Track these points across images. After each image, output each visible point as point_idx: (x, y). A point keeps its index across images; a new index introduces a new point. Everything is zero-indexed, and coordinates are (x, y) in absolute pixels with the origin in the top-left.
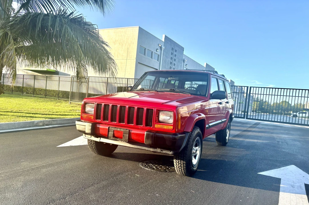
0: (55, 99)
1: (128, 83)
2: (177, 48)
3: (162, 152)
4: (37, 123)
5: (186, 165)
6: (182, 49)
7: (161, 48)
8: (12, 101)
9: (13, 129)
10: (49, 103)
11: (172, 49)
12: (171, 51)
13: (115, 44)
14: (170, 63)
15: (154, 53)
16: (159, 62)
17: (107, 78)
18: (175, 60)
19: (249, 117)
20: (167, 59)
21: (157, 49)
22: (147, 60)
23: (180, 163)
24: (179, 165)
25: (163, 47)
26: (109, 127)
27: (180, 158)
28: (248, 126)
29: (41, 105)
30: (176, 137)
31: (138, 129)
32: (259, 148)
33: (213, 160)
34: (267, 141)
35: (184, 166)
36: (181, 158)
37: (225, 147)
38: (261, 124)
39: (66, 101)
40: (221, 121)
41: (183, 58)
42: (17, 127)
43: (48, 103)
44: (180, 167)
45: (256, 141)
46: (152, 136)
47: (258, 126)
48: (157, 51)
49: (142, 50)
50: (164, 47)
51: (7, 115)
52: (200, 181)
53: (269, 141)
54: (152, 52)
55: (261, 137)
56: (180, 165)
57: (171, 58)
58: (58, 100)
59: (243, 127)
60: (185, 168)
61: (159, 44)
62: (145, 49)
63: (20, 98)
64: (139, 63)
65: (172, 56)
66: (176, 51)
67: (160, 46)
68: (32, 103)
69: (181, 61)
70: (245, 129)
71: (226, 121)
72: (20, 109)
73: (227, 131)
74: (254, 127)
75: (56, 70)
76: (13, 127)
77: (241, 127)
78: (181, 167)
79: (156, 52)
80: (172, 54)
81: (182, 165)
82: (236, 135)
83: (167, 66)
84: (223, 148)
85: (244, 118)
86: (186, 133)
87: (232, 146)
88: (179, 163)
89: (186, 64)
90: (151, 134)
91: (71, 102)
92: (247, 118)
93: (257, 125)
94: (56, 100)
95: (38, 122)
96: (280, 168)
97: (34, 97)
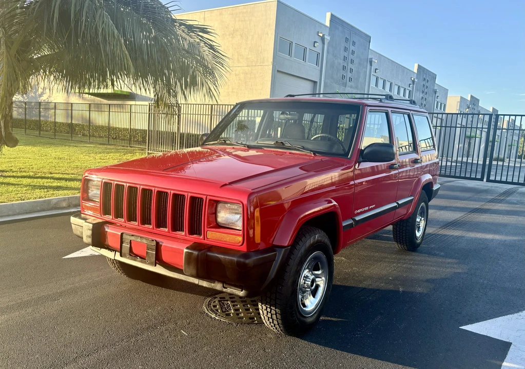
0: (124, 146)
1: (250, 115)
2: (355, 38)
3: (224, 290)
4: (56, 203)
5: (281, 317)
6: (368, 39)
7: (323, 39)
8: (50, 152)
9: (8, 216)
10: (112, 154)
11: (347, 40)
12: (343, 44)
13: (233, 38)
14: (341, 68)
15: (308, 50)
16: (319, 68)
17: (210, 106)
18: (352, 61)
19: (492, 178)
20: (336, 61)
21: (315, 42)
22: (294, 64)
23: (270, 312)
24: (267, 314)
25: (327, 38)
26: (122, 234)
27: (268, 300)
28: (487, 199)
29: (97, 158)
30: (247, 261)
31: (176, 239)
32: (491, 256)
33: (370, 290)
34: (515, 238)
35: (277, 319)
36: (270, 301)
37: (413, 254)
38: (518, 193)
39: (142, 150)
40: (395, 204)
41: (370, 57)
42: (17, 211)
43: (110, 154)
44: (271, 320)
45: (489, 236)
46: (197, 258)
47: (508, 198)
48: (315, 45)
49: (283, 46)
50: (329, 38)
51: (18, 185)
52: (317, 348)
53: (520, 238)
54: (305, 49)
55: (505, 225)
56: (269, 315)
57: (345, 58)
58: (129, 148)
59: (475, 200)
60: (280, 322)
61: (318, 33)
62: (291, 44)
63: (66, 146)
64: (278, 71)
65: (346, 54)
66: (354, 43)
67: (321, 35)
68: (82, 156)
69: (365, 63)
70: (476, 205)
71: (411, 201)
72: (53, 170)
73: (418, 220)
74: (500, 201)
75: (131, 91)
76: (10, 213)
77: (471, 200)
78: (273, 320)
79: (313, 48)
80: (346, 49)
81: (274, 317)
82: (450, 222)
83: (337, 75)
84: (408, 257)
85: (481, 179)
86: (277, 249)
87: (430, 253)
88: (267, 312)
89: (376, 69)
90: (196, 253)
91: (149, 152)
92: (488, 180)
93: (508, 196)
94: (125, 149)
95: (58, 201)
96: (520, 313)
97: (90, 143)
